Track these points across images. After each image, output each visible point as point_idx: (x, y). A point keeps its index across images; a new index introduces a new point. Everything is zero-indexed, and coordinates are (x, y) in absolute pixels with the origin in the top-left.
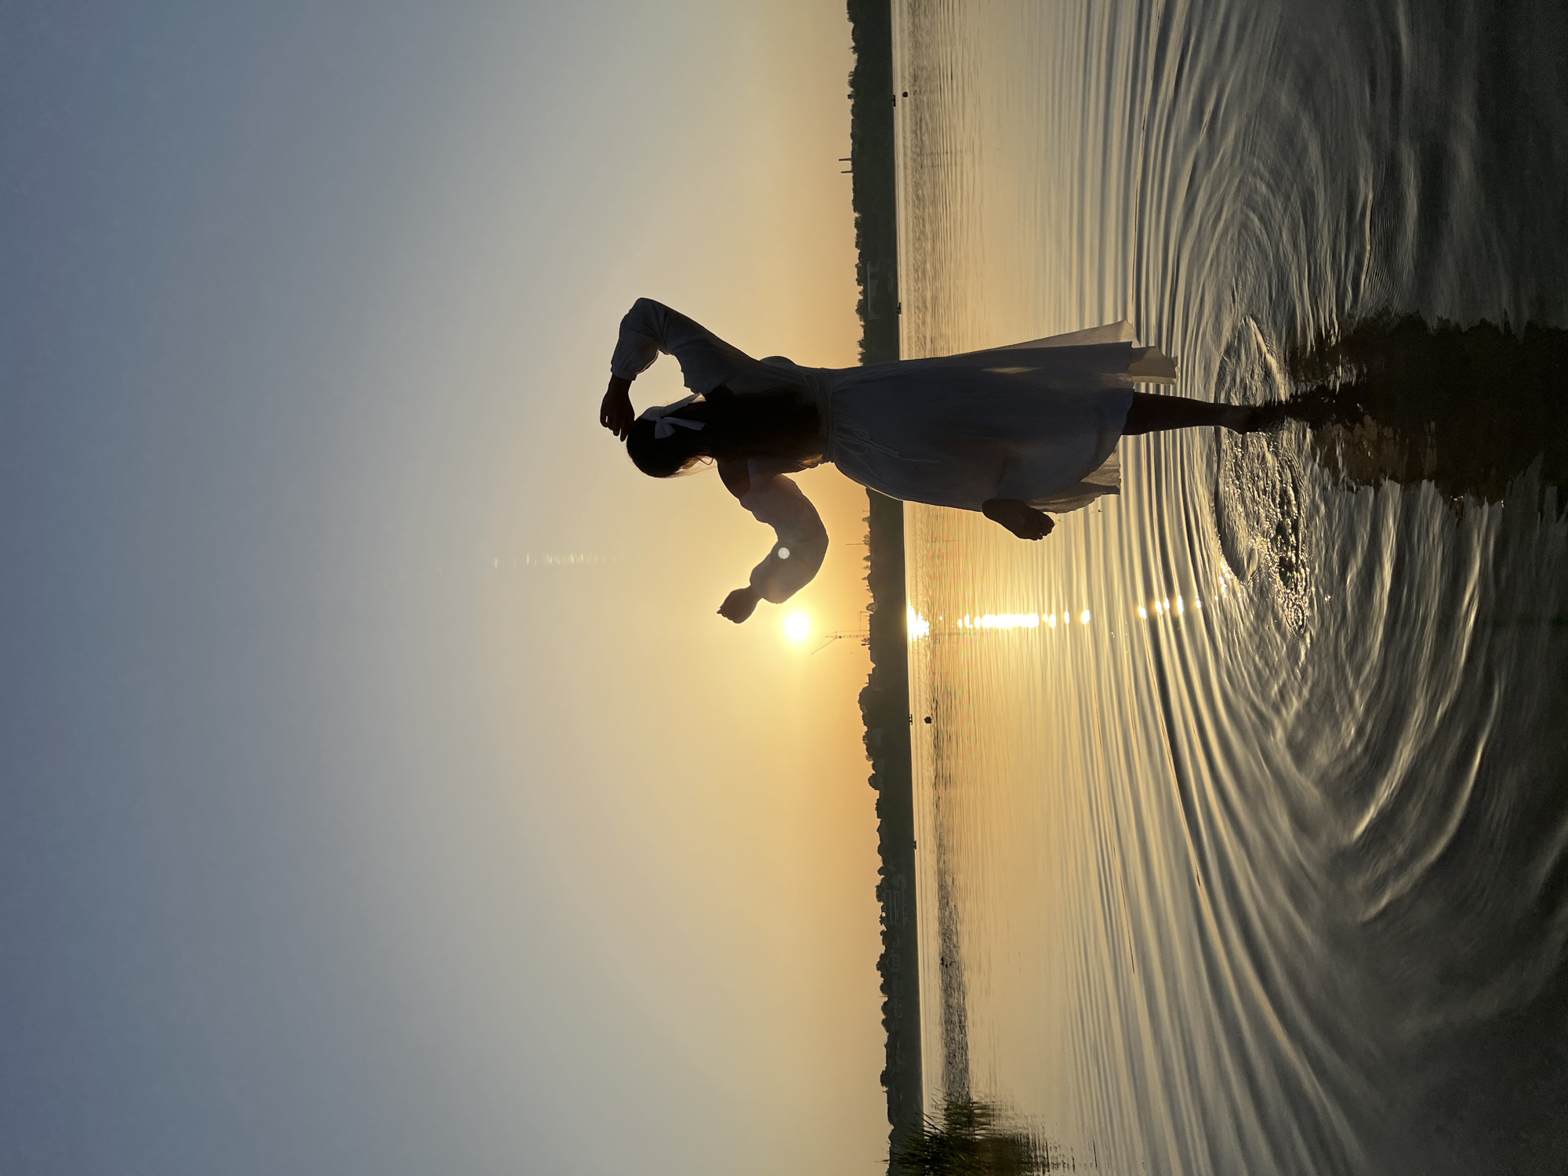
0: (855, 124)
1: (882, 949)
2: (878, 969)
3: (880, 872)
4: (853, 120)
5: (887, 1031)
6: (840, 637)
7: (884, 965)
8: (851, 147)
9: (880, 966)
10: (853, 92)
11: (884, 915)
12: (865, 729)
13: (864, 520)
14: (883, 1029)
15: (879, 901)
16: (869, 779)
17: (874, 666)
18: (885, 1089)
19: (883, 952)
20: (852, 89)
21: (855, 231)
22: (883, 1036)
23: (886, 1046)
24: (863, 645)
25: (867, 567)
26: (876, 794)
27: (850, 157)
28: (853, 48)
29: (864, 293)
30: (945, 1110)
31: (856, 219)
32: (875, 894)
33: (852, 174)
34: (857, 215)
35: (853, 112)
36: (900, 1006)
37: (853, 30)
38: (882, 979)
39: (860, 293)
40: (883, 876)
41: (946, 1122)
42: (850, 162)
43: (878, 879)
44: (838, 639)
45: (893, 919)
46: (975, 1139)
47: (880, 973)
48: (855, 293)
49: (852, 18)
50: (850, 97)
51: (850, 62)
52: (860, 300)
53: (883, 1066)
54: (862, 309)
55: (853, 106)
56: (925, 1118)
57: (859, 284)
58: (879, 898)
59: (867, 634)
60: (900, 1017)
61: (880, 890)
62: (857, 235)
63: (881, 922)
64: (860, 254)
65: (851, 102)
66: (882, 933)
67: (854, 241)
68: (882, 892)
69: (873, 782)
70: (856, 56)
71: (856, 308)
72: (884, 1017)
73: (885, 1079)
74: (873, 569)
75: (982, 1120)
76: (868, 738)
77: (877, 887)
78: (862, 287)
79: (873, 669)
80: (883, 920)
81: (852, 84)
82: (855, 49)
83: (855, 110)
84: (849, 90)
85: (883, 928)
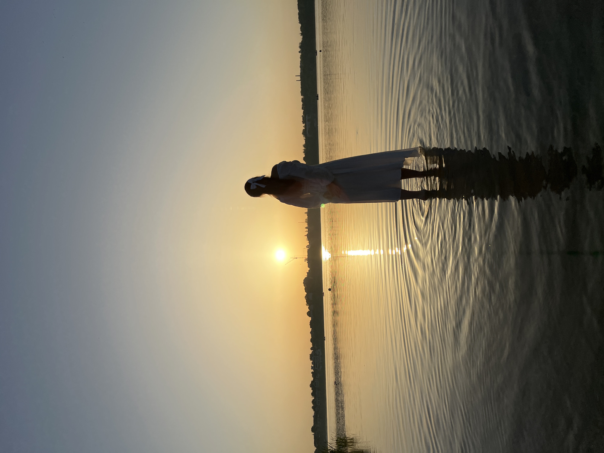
0: (301, 62)
1: (312, 379)
2: (310, 387)
3: (311, 349)
4: (301, 61)
5: (314, 411)
6: (296, 258)
7: (313, 385)
8: (300, 71)
9: (311, 386)
10: (300, 50)
11: (313, 365)
12: (306, 293)
13: (305, 213)
14: (312, 410)
15: (311, 360)
16: (307, 313)
17: (309, 269)
18: (313, 433)
19: (312, 380)
20: (300, 49)
21: (302, 103)
22: (312, 413)
23: (313, 417)
24: (305, 261)
25: (307, 231)
26: (310, 319)
27: (300, 75)
28: (301, 33)
29: (305, 126)
30: (336, 441)
31: (302, 98)
32: (309, 357)
33: (300, 82)
34: (302, 97)
35: (301, 58)
36: (319, 401)
37: (301, 27)
38: (312, 391)
39: (304, 126)
40: (312, 351)
41: (336, 445)
42: (300, 77)
43: (311, 352)
44: (295, 259)
45: (316, 367)
46: (348, 452)
47: (311, 388)
48: (302, 127)
49: (300, 22)
50: (299, 52)
51: (300, 39)
52: (303, 129)
53: (312, 424)
54: (304, 133)
55: (301, 55)
56: (329, 444)
57: (303, 123)
58: (311, 359)
59: (307, 257)
60: (319, 405)
61: (311, 356)
62: (302, 104)
63: (312, 369)
64: (303, 112)
65: (300, 54)
66: (312, 373)
67: (301, 107)
68: (312, 357)
69: (309, 314)
70: (302, 37)
71: (302, 132)
72: (313, 405)
73: (313, 430)
74: (309, 232)
75: (350, 444)
76: (307, 297)
77: (310, 355)
78: (304, 124)
79: (309, 270)
80: (312, 368)
81: (300, 47)
82: (302, 34)
83: (302, 57)
84: (299, 50)
85: (313, 371)
